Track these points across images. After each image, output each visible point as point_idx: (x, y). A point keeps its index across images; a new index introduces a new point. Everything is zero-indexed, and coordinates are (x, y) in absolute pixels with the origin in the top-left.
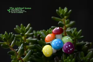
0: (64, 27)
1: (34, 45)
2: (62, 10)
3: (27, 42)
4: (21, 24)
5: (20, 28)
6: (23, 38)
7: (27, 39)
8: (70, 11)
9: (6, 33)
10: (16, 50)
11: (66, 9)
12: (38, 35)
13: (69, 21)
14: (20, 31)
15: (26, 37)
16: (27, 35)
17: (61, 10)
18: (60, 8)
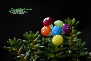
0: (71, 36)
1: (41, 52)
2: (71, 20)
3: (35, 48)
4: (31, 31)
5: (30, 34)
6: (32, 44)
7: (35, 46)
8: (78, 22)
9: (15, 39)
10: (24, 55)
11: (74, 20)
12: (46, 42)
13: (76, 32)
14: (29, 37)
15: (34, 43)
16: (35, 42)
17: (69, 21)
18: (68, 18)
